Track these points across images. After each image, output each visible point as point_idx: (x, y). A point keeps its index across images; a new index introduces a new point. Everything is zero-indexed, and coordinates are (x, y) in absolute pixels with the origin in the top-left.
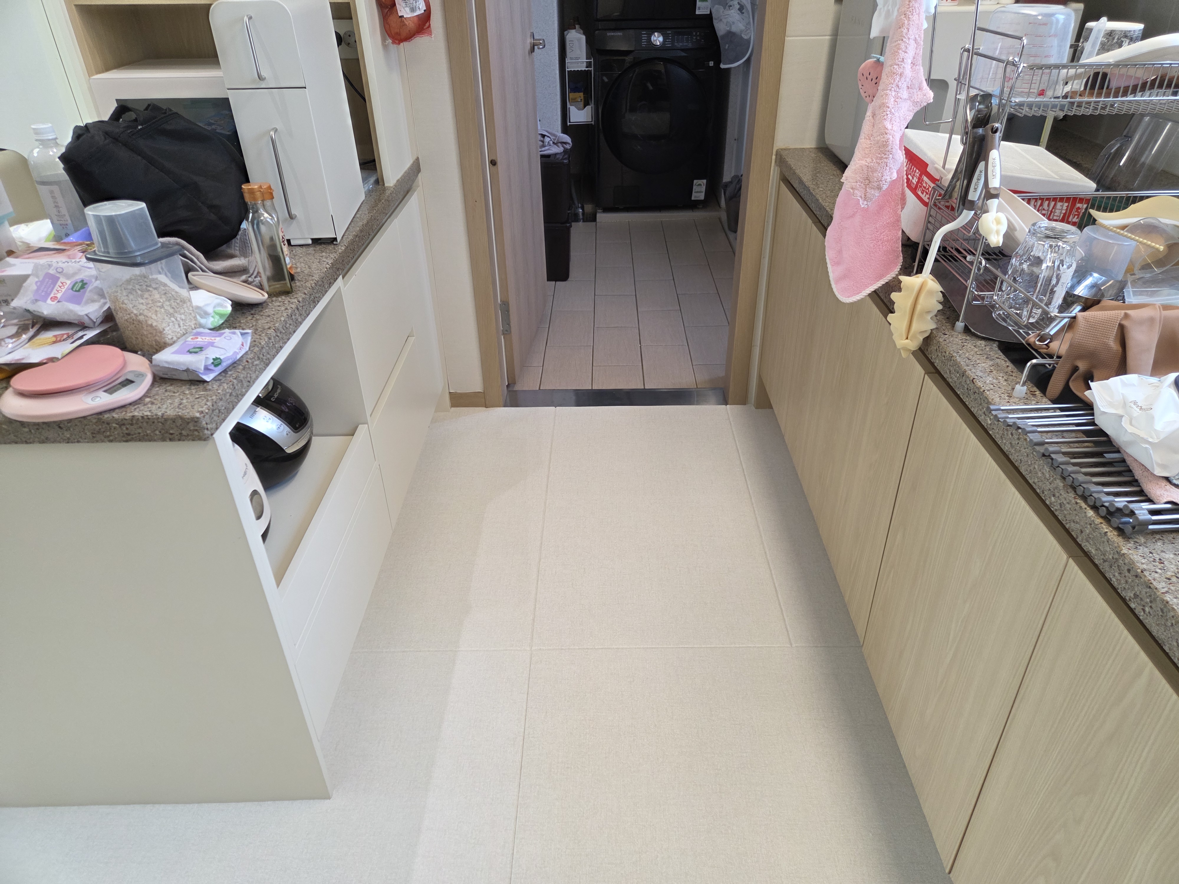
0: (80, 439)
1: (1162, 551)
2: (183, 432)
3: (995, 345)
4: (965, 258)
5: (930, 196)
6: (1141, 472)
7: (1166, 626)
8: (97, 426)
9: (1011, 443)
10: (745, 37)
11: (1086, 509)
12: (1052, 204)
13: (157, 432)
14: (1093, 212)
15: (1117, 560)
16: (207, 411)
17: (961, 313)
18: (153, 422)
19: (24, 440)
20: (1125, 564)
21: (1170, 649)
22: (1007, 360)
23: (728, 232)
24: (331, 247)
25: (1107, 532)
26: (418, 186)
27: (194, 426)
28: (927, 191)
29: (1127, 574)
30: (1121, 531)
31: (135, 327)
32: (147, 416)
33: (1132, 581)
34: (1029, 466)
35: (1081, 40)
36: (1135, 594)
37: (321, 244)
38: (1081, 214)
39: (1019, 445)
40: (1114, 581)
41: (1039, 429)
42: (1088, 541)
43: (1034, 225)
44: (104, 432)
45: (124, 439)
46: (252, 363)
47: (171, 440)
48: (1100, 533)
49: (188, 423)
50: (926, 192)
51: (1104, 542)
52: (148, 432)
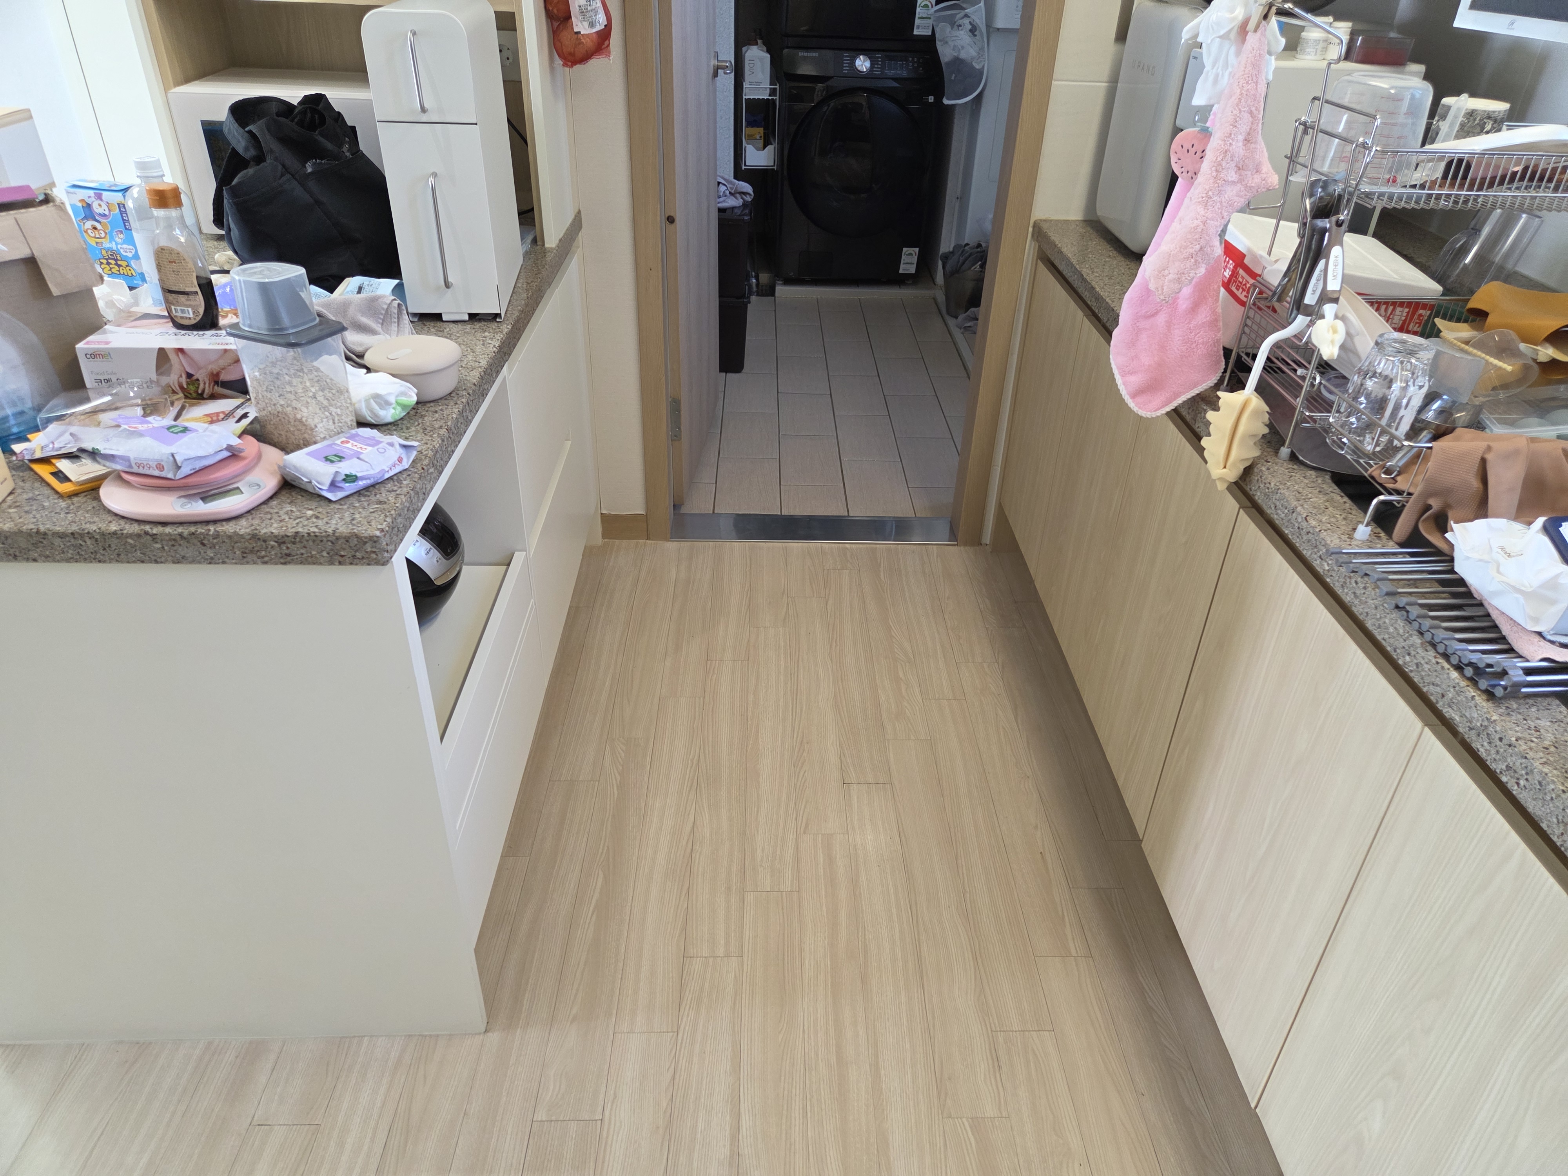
0: (226, 560)
1: (1538, 719)
2: (357, 554)
3: (1328, 477)
4: (1295, 371)
5: (1248, 293)
6: (1509, 627)
7: (1545, 800)
8: (250, 544)
9: (1354, 593)
10: (977, 67)
11: (1449, 669)
12: (1391, 308)
13: (325, 554)
14: (1438, 321)
15: (1486, 727)
16: (387, 528)
17: (1287, 438)
18: (322, 541)
19: (153, 558)
20: (1496, 732)
21: (1548, 826)
22: (1342, 494)
23: (947, 317)
24: (494, 325)
25: (1474, 696)
26: (578, 247)
27: (372, 547)
28: (1244, 287)
29: (1498, 743)
30: (1490, 695)
31: (280, 420)
32: (314, 532)
33: (1505, 751)
34: (1378, 620)
35: (1436, 118)
36: (1507, 766)
37: (480, 320)
38: (1423, 322)
39: (1365, 595)
40: (1482, 753)
41: (1391, 577)
42: (1450, 707)
43: (1381, 336)
44: (258, 551)
45: (282, 561)
46: (428, 470)
47: (340, 563)
48: (1466, 697)
49: (365, 543)
50: (1242, 288)
51: (1470, 707)
52: (314, 553)
